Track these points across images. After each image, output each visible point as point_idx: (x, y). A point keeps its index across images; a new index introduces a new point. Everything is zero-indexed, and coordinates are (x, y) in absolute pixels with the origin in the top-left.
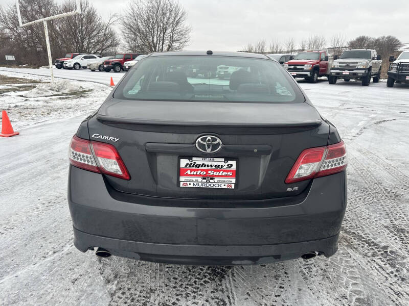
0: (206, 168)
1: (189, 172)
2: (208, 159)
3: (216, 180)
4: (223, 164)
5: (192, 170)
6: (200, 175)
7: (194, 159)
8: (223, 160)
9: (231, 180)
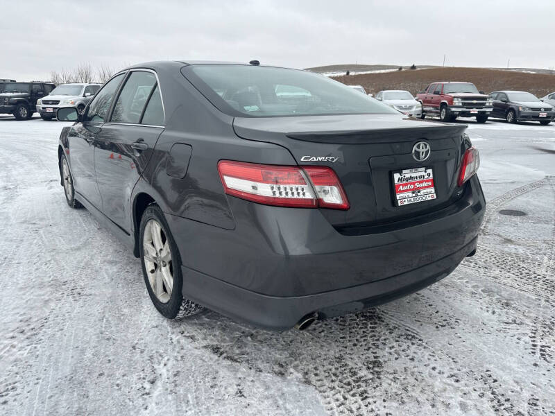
0: (413, 181)
1: (401, 188)
2: (414, 170)
3: (422, 192)
4: (424, 173)
5: (403, 185)
6: (410, 190)
7: (404, 171)
8: (423, 169)
9: (431, 190)
